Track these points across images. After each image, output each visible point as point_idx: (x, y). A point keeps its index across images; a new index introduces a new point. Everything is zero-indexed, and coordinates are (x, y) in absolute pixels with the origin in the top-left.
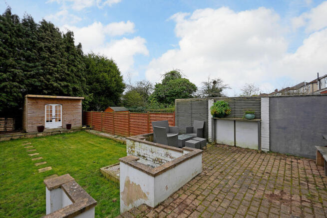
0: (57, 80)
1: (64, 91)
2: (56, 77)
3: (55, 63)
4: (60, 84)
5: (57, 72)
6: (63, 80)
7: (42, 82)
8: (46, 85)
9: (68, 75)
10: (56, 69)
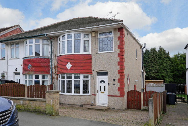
0: (154, 73)
1: (158, 77)
2: (153, 72)
3: (153, 67)
4: (155, 75)
5: (154, 70)
6: (157, 73)
7: (148, 74)
8: (150, 75)
9: (159, 70)
10: (153, 69)
